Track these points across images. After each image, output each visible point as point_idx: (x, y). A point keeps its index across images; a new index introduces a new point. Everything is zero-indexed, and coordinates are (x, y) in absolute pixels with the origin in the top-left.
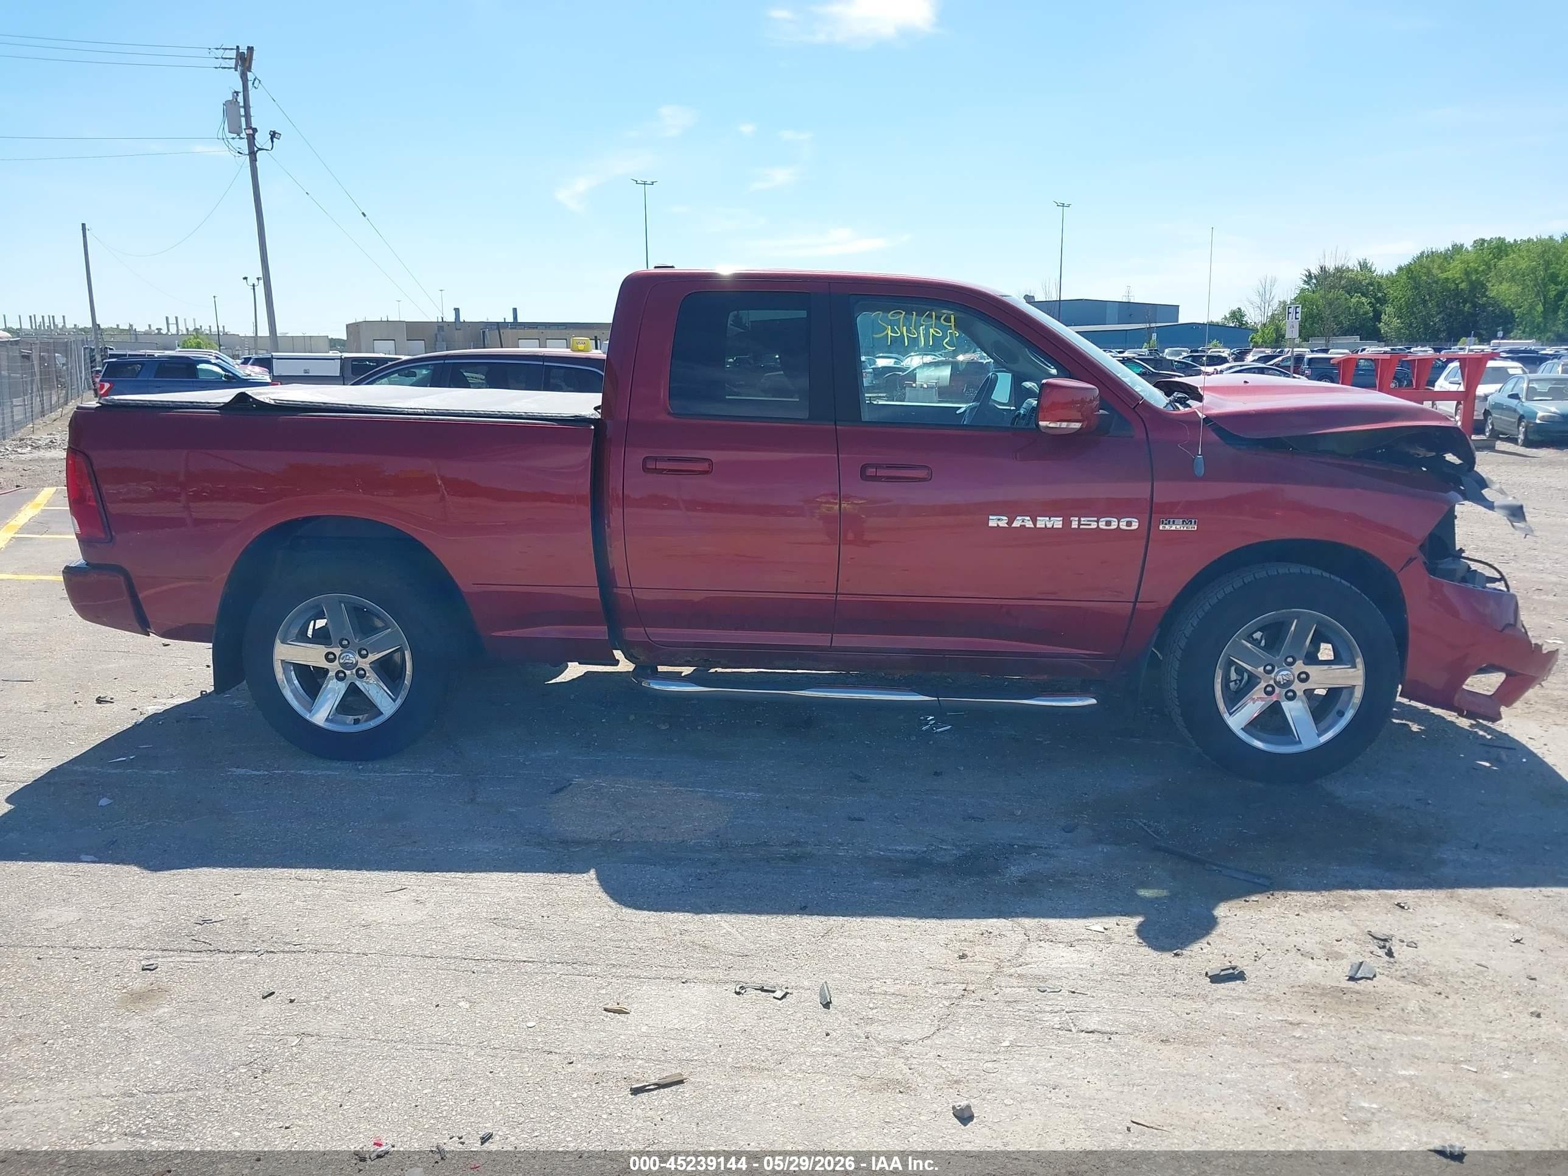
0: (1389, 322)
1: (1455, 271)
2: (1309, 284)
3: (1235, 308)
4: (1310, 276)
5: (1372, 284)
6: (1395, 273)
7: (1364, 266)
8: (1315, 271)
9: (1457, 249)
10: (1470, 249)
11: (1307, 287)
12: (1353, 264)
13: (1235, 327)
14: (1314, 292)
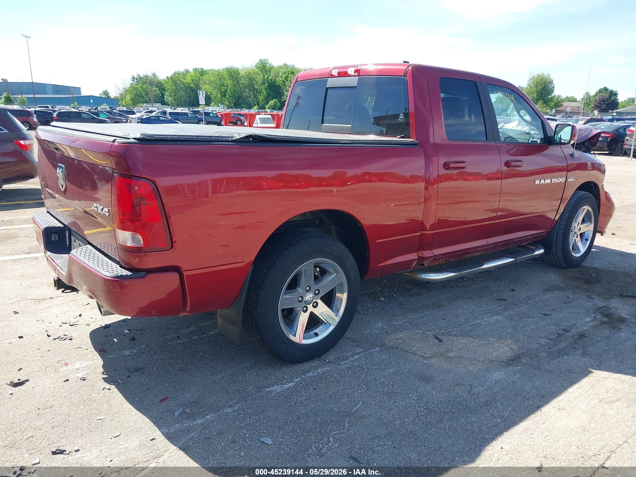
0: (168, 98)
1: (188, 80)
2: (134, 81)
3: (104, 90)
4: (134, 78)
5: (159, 83)
6: (166, 79)
7: (154, 75)
8: (136, 76)
9: (187, 71)
10: (192, 71)
11: (133, 82)
12: (150, 74)
13: (105, 98)
14: (136, 85)
